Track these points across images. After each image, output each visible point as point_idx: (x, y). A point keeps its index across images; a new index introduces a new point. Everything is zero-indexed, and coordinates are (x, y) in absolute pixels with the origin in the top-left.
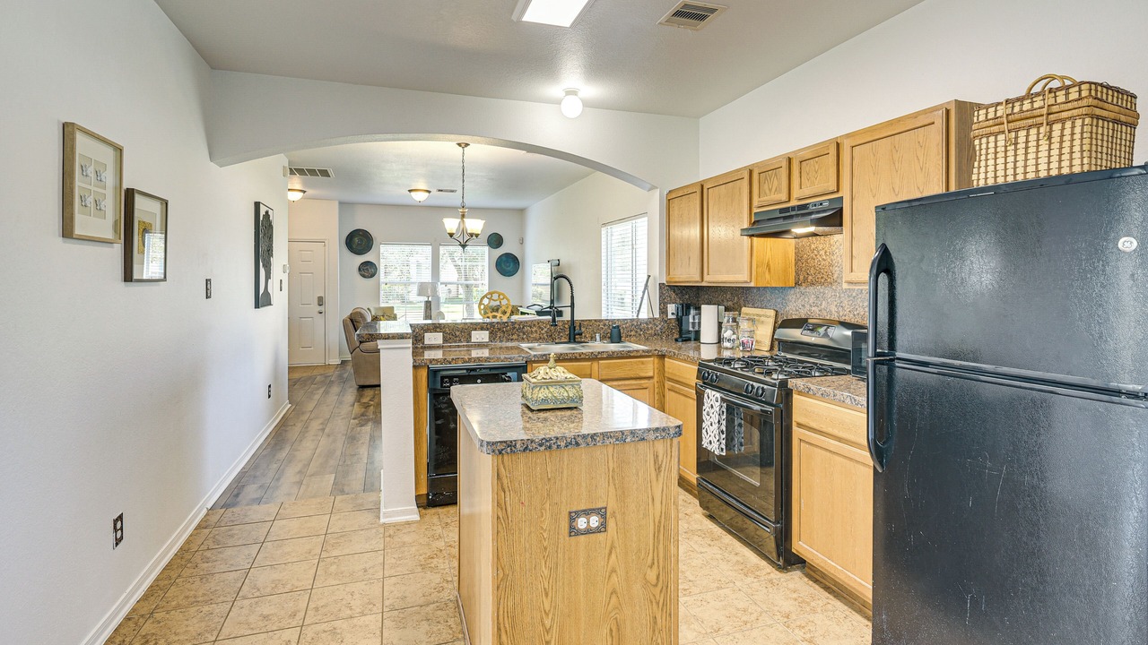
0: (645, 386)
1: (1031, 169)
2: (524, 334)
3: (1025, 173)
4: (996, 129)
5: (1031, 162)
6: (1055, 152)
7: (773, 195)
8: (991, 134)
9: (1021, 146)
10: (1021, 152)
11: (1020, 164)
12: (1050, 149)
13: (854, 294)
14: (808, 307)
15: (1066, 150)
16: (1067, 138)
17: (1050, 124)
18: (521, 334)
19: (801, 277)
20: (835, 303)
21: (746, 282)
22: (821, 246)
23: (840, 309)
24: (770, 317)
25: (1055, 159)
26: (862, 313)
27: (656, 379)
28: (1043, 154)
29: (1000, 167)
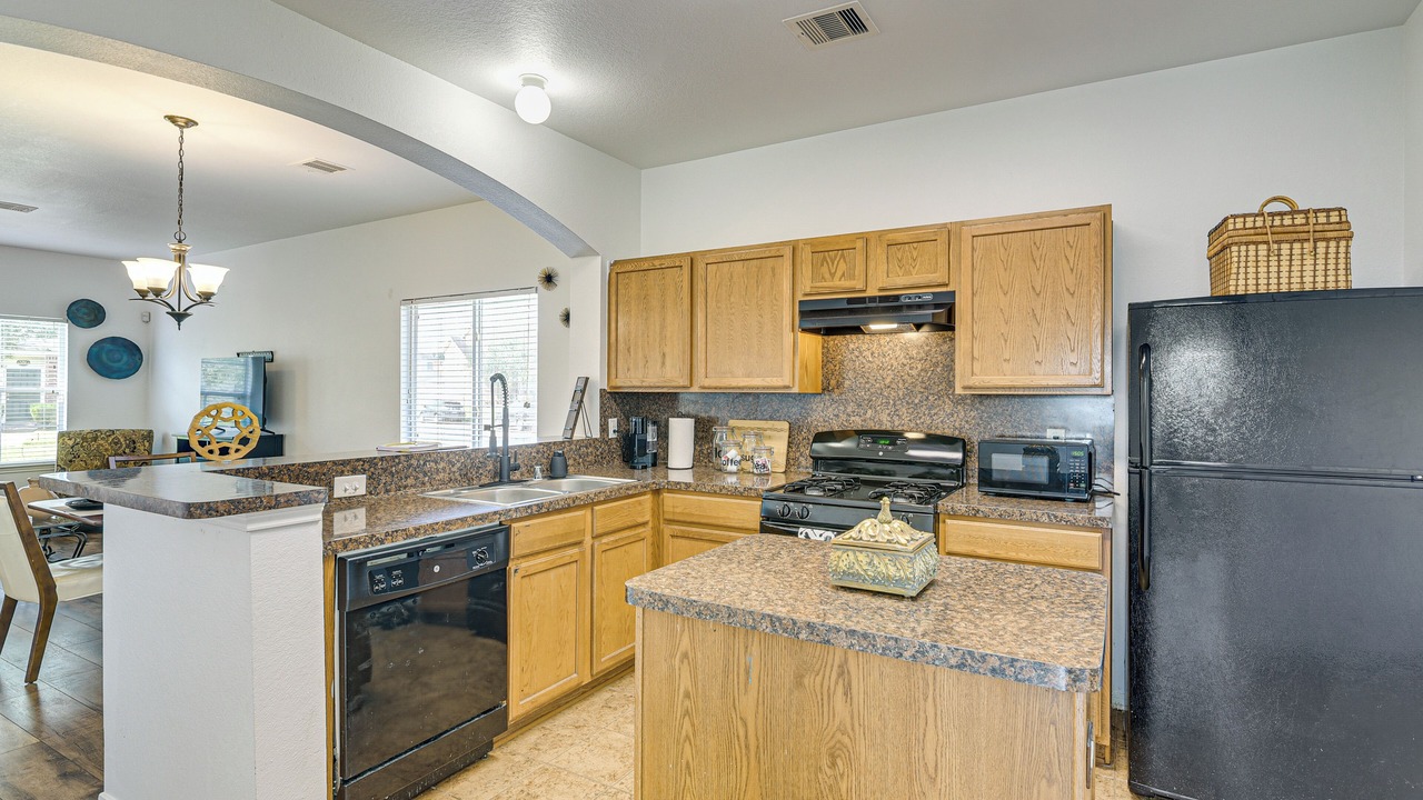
0: (642, 536)
1: (1295, 280)
2: (425, 474)
3: (1290, 283)
4: (1259, 238)
5: (1296, 274)
6: (1320, 267)
7: (840, 283)
8: (1254, 243)
9: (1285, 258)
10: (1285, 263)
11: (1284, 274)
12: (1315, 265)
13: (917, 401)
14: (844, 417)
15: (1331, 267)
16: (1332, 256)
17: (1315, 241)
18: (421, 475)
19: (833, 382)
20: (887, 412)
21: (788, 387)
22: (864, 347)
23: (896, 418)
24: (782, 430)
25: (1320, 273)
26: (929, 422)
27: (650, 524)
28: (1308, 267)
29: (1262, 275)
